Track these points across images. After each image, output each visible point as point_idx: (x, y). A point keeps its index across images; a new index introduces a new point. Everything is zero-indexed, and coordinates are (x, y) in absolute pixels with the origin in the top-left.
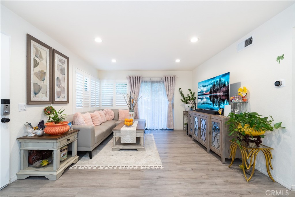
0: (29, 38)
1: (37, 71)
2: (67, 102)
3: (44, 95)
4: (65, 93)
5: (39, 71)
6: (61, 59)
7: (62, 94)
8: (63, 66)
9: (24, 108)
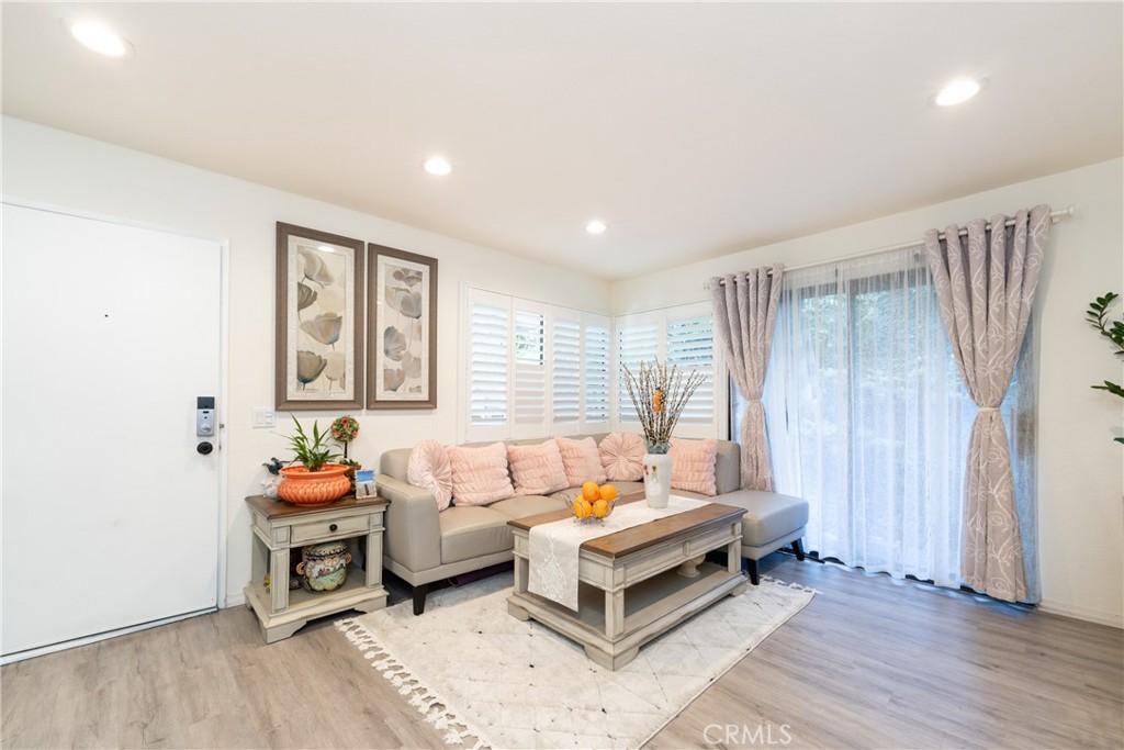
0: (284, 231)
1: (313, 318)
2: (431, 403)
3: (336, 384)
4: (420, 376)
5: (318, 317)
6: (404, 270)
7: (406, 378)
8: (414, 289)
9: (269, 420)
